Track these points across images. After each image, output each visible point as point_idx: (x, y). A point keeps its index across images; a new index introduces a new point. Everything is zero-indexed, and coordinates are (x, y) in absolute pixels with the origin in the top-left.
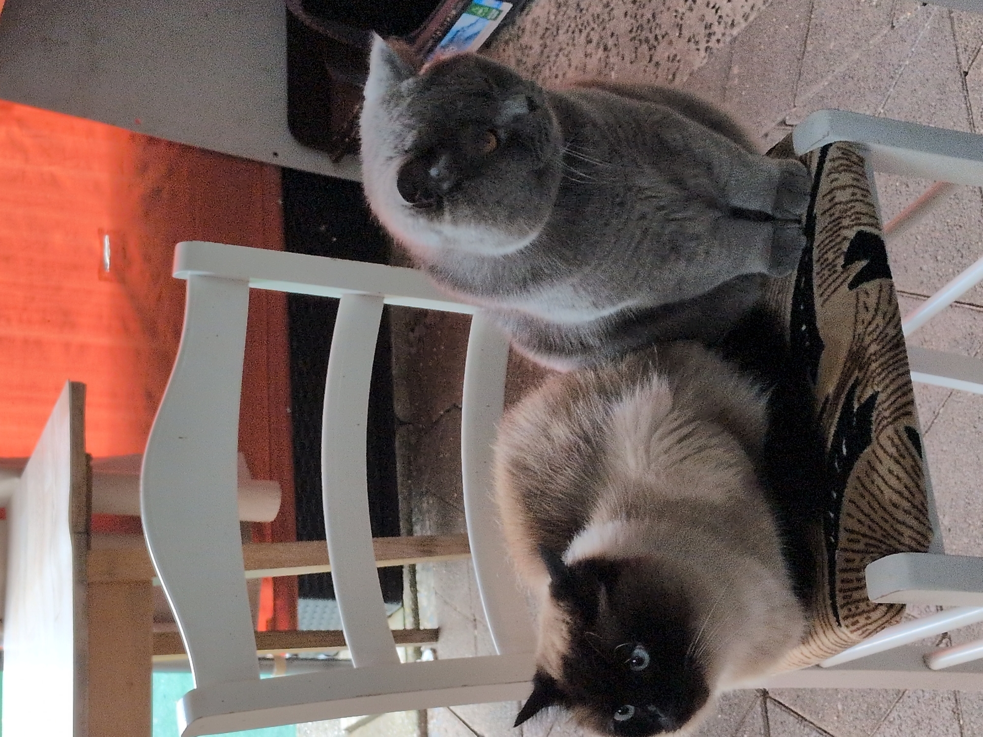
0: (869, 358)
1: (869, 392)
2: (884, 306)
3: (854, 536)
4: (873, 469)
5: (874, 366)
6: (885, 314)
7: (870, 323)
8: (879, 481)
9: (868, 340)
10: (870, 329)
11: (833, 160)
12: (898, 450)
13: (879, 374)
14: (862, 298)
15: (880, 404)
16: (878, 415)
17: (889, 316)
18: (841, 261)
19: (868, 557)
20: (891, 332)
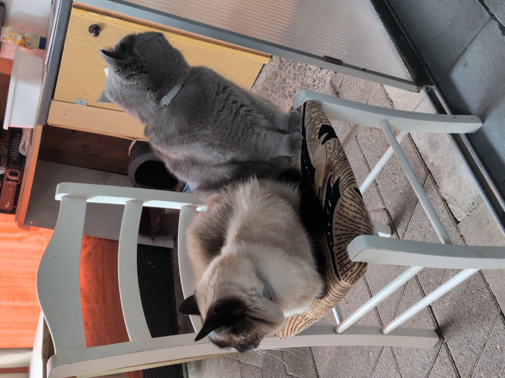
1: (336, 178)
2: (337, 147)
3: (340, 237)
4: (343, 206)
5: (336, 168)
6: (338, 149)
7: (332, 153)
8: (346, 210)
10: (333, 155)
11: (309, 105)
12: (352, 196)
13: (339, 170)
14: (328, 145)
15: (341, 181)
16: (341, 185)
17: (339, 150)
18: (317, 136)
20: (341, 155)
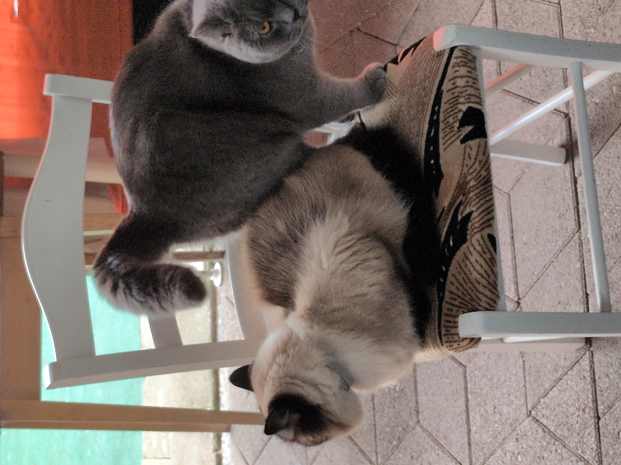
0: (469, 189)
1: (467, 211)
3: (453, 296)
4: (467, 258)
5: (471, 194)
6: (480, 162)
7: (471, 167)
8: (470, 266)
9: (469, 177)
10: (471, 171)
11: (456, 58)
12: (482, 249)
13: (474, 200)
14: (468, 150)
15: (473, 219)
16: (472, 225)
18: (457, 125)
19: (461, 310)
